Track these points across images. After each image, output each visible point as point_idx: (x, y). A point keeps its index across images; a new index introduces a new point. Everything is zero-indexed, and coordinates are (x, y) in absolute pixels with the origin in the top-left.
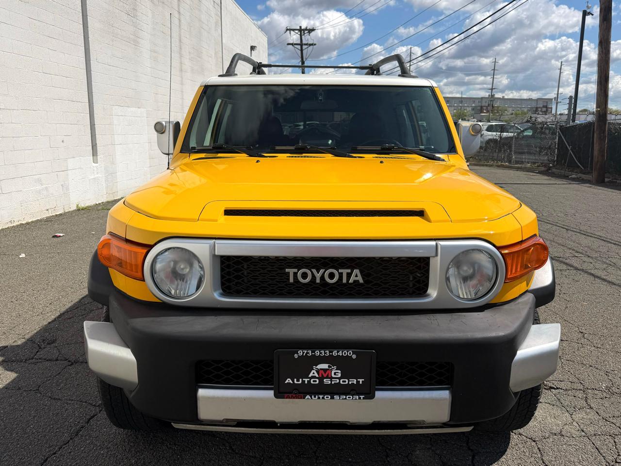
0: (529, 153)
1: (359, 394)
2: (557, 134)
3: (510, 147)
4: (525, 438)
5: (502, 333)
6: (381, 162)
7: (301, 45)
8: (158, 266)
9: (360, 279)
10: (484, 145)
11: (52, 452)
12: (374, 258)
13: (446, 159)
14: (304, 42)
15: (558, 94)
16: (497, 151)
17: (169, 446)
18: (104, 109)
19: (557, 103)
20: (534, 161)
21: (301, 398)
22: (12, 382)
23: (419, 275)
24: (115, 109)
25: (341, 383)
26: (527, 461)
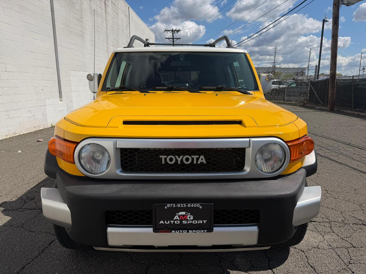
0: (294, 96)
1: (204, 229)
2: (309, 85)
3: (284, 93)
4: (298, 250)
5: (288, 192)
6: (216, 95)
7: (173, 39)
8: (83, 155)
9: (204, 161)
10: (270, 92)
11: (28, 263)
12: (212, 149)
13: (253, 94)
14: (175, 37)
15: (309, 65)
16: (277, 95)
17: (96, 258)
18: (65, 72)
19: (308, 70)
20: (297, 100)
21: (169, 232)
22: (8, 222)
23: (239, 159)
24: (72, 72)
25: (193, 223)
26: (300, 263)
